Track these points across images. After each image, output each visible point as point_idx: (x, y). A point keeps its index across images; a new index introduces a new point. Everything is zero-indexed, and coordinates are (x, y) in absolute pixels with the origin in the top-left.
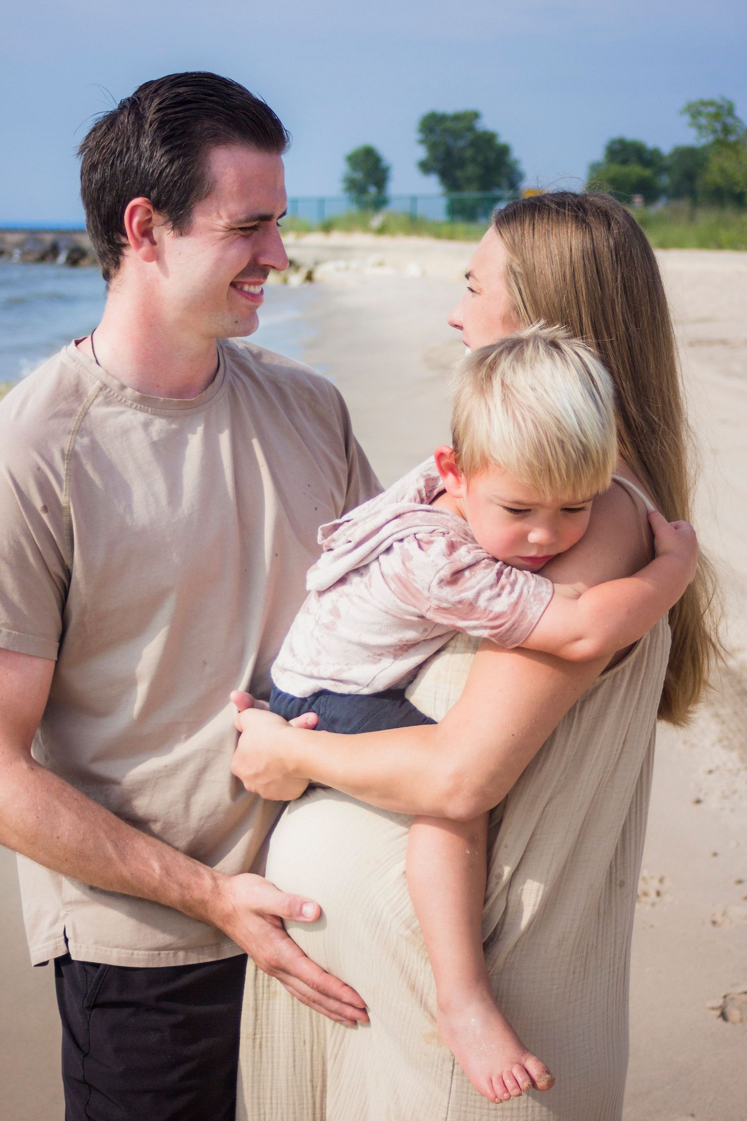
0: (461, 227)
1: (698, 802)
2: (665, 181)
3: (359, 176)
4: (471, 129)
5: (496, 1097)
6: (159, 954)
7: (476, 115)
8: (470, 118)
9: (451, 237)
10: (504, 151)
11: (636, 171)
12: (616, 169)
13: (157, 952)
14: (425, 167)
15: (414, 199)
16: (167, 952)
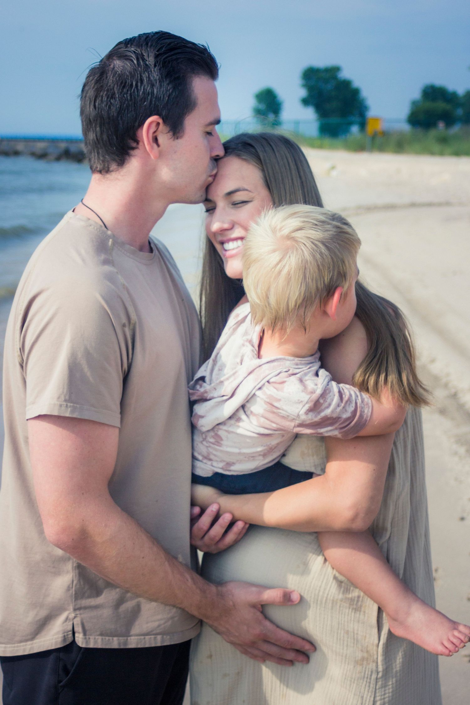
0: (327, 141)
1: (462, 519)
2: (460, 112)
3: (262, 107)
4: (335, 78)
5: (450, 651)
6: (144, 638)
7: (337, 69)
8: (333, 71)
9: (321, 147)
10: (356, 92)
11: (441, 105)
12: (429, 105)
13: (143, 637)
14: (305, 102)
15: (297, 123)
16: (149, 637)
